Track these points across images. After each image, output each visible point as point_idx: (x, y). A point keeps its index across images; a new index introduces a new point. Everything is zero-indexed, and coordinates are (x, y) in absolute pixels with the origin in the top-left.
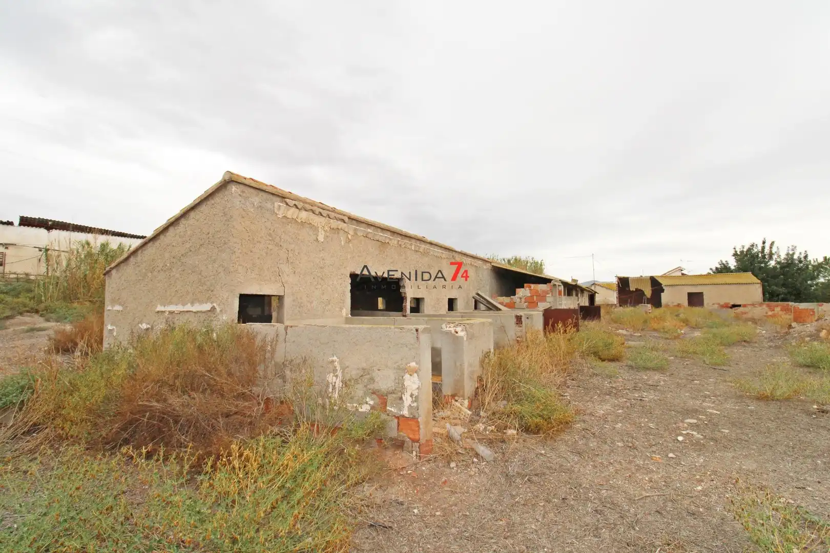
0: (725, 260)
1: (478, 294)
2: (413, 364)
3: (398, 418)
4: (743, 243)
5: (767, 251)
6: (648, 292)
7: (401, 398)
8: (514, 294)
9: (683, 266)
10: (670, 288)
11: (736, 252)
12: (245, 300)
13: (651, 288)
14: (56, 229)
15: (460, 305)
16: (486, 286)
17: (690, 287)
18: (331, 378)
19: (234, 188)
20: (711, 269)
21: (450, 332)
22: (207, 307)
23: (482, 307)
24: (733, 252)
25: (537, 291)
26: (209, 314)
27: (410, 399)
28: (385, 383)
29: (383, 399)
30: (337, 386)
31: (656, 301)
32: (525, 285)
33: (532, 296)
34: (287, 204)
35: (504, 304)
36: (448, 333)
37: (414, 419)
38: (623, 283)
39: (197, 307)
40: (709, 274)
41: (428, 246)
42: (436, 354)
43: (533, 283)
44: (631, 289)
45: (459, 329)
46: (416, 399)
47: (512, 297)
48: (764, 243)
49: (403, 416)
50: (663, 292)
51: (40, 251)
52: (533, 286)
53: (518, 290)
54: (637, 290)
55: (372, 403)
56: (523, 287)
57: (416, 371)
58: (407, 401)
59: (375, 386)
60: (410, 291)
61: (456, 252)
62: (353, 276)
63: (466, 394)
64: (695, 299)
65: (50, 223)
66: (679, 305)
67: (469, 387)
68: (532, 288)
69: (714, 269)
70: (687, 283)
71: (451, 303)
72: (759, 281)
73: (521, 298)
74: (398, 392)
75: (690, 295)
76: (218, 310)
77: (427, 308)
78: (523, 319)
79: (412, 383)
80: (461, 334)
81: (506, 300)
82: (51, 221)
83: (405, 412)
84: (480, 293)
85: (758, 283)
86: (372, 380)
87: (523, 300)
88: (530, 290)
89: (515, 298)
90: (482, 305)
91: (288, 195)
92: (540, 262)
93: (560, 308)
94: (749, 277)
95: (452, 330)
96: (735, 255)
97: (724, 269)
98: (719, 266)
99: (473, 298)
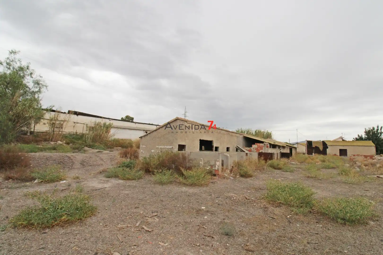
0: (361, 134)
1: (237, 146)
2: (218, 160)
3: (215, 170)
4: (369, 127)
5: (379, 131)
6: (321, 148)
7: (215, 166)
8: (251, 147)
9: (343, 137)
10: (331, 147)
11: (366, 130)
12: (179, 146)
13: (322, 146)
14: (80, 115)
15: (231, 149)
16: (241, 144)
17: (341, 147)
18: (201, 163)
19: (178, 121)
20: (354, 138)
21: (226, 155)
22: (171, 147)
23: (239, 151)
24: (364, 130)
25: (259, 146)
26: (172, 149)
27: (217, 166)
28: (212, 163)
29: (212, 166)
30: (202, 164)
31: (324, 152)
32: (255, 143)
33: (258, 148)
34: (187, 123)
35: (248, 150)
36: (225, 155)
37: (218, 170)
38: (310, 143)
39: (168, 147)
40: (353, 140)
41: (221, 131)
42: (223, 161)
43: (258, 143)
44: (313, 146)
45: (228, 154)
46: (218, 166)
47: (251, 148)
48: (378, 127)
49: (216, 170)
50: (328, 148)
51: (74, 123)
52: (258, 144)
53: (253, 145)
54: (316, 147)
55: (210, 167)
56: (255, 144)
57: (219, 161)
58: (217, 167)
59: (210, 164)
60: (215, 145)
61: (230, 132)
62: (200, 140)
63: (229, 169)
64: (343, 152)
65: (78, 113)
66: (335, 155)
67: (230, 168)
68: (258, 145)
69: (355, 138)
70: (339, 145)
71: (228, 149)
72: (374, 145)
73: (254, 148)
74: (215, 165)
75: (341, 150)
76: (174, 148)
77: (220, 150)
78: (248, 154)
79: (218, 163)
80: (228, 155)
81: (248, 149)
82: (78, 112)
83: (216, 169)
84: (238, 146)
85: (374, 146)
86: (210, 163)
87: (255, 149)
88: (257, 145)
89: (252, 148)
90: (239, 150)
91: (187, 120)
92: (270, 132)
93: (268, 152)
94: (371, 143)
95: (226, 154)
96: (366, 132)
97: (360, 139)
98: (357, 137)
99: (236, 147)
